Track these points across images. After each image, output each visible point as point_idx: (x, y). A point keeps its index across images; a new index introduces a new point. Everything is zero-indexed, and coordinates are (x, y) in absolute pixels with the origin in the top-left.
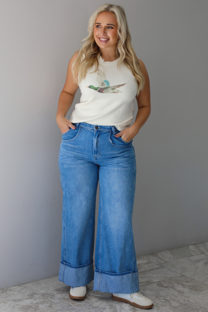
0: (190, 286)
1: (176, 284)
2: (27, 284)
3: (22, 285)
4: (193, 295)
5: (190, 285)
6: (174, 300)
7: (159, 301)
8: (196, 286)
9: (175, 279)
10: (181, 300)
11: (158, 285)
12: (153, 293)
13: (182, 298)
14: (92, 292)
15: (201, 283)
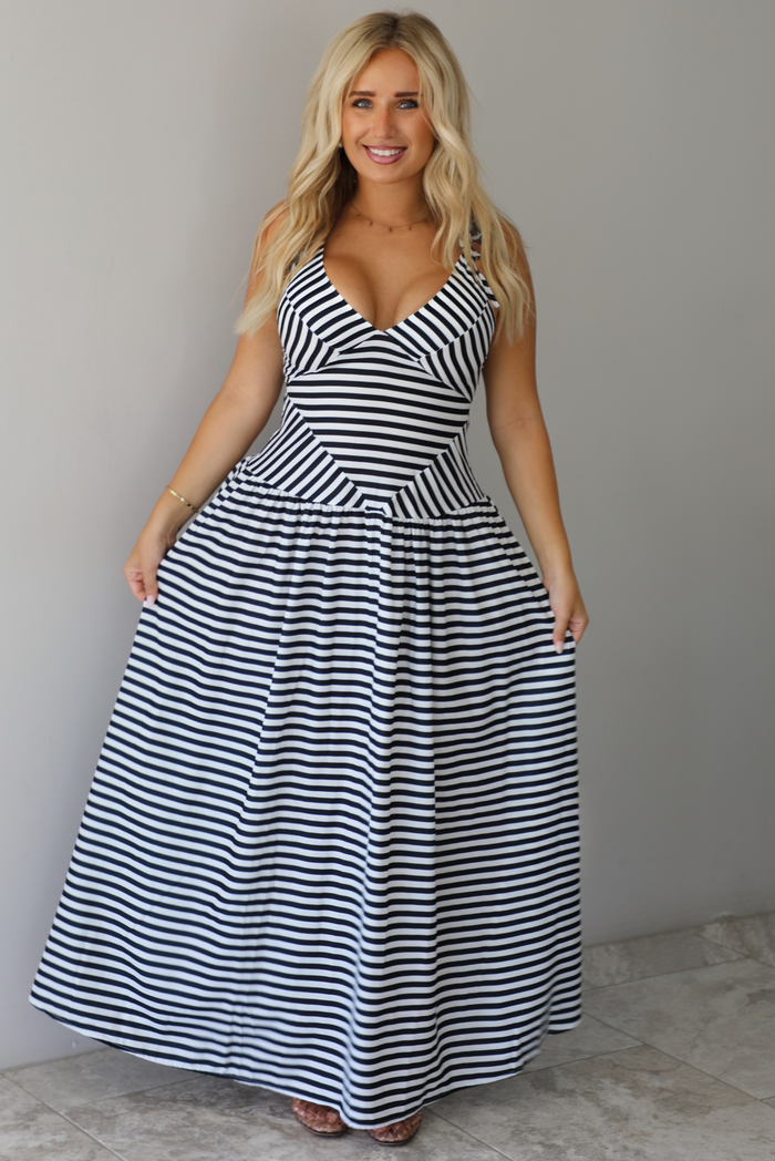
0: (662, 1090)
1: (607, 1082)
2: (27, 1070)
3: (8, 1074)
4: (667, 1128)
5: (664, 1086)
6: (580, 1148)
7: (521, 1149)
8: (688, 1093)
9: (611, 1061)
10: (611, 1148)
11: (533, 1085)
12: (505, 1118)
13: (616, 1141)
14: (267, 1110)
15: (713, 1080)
